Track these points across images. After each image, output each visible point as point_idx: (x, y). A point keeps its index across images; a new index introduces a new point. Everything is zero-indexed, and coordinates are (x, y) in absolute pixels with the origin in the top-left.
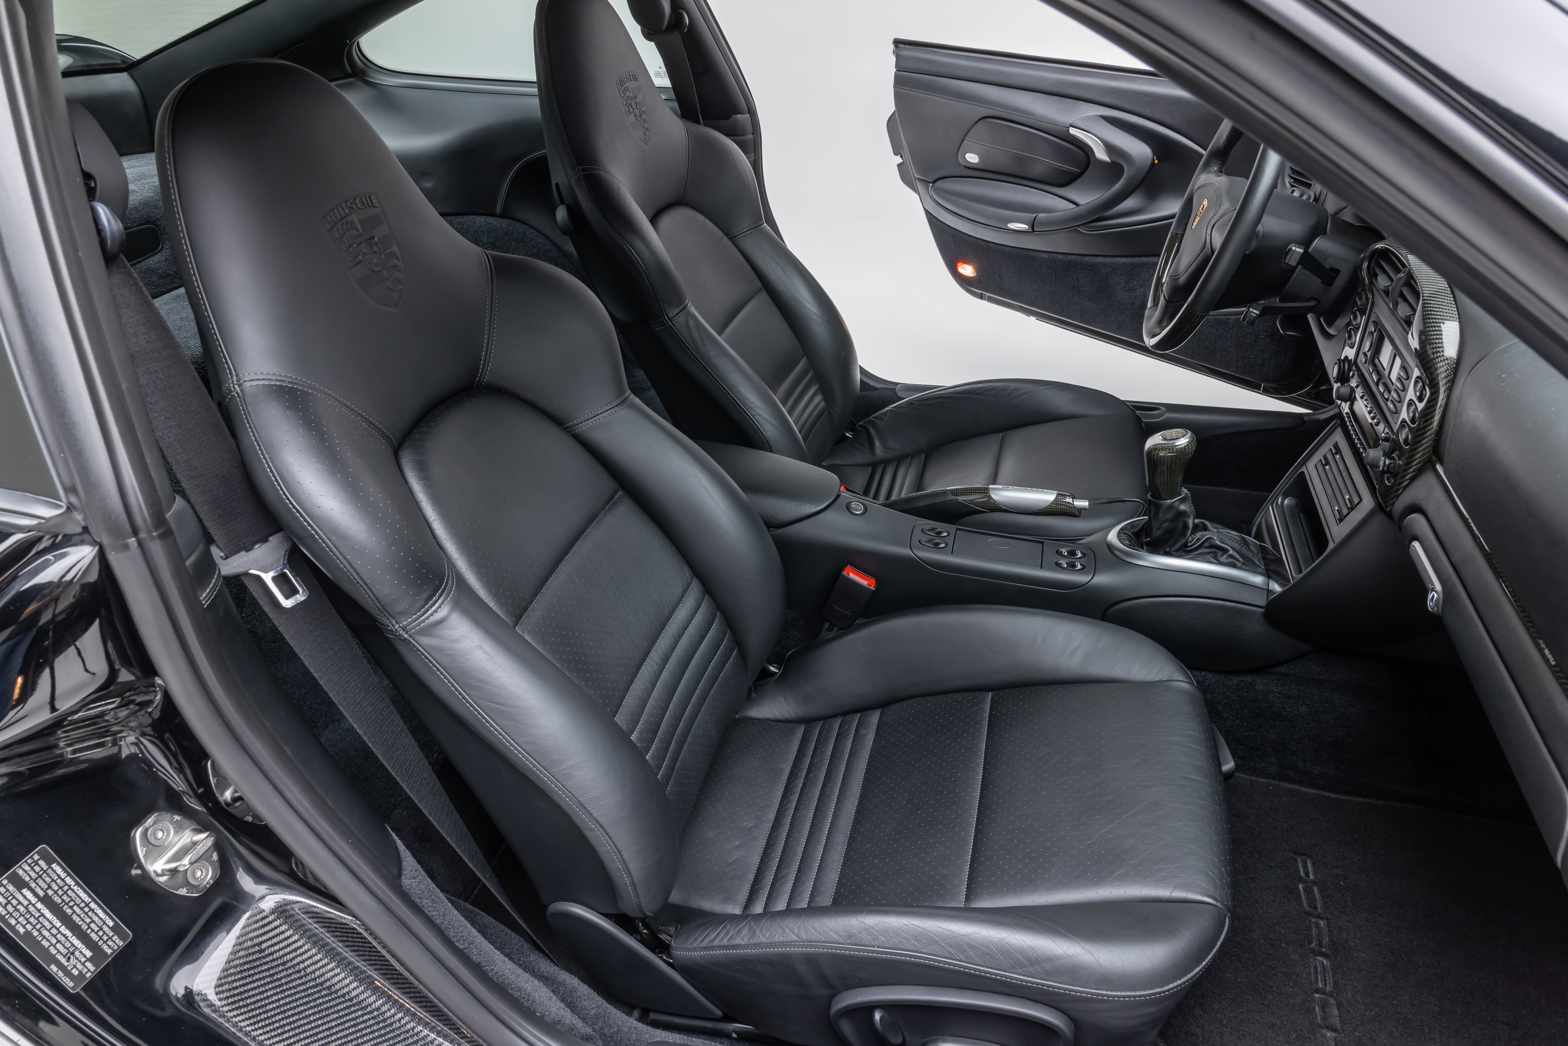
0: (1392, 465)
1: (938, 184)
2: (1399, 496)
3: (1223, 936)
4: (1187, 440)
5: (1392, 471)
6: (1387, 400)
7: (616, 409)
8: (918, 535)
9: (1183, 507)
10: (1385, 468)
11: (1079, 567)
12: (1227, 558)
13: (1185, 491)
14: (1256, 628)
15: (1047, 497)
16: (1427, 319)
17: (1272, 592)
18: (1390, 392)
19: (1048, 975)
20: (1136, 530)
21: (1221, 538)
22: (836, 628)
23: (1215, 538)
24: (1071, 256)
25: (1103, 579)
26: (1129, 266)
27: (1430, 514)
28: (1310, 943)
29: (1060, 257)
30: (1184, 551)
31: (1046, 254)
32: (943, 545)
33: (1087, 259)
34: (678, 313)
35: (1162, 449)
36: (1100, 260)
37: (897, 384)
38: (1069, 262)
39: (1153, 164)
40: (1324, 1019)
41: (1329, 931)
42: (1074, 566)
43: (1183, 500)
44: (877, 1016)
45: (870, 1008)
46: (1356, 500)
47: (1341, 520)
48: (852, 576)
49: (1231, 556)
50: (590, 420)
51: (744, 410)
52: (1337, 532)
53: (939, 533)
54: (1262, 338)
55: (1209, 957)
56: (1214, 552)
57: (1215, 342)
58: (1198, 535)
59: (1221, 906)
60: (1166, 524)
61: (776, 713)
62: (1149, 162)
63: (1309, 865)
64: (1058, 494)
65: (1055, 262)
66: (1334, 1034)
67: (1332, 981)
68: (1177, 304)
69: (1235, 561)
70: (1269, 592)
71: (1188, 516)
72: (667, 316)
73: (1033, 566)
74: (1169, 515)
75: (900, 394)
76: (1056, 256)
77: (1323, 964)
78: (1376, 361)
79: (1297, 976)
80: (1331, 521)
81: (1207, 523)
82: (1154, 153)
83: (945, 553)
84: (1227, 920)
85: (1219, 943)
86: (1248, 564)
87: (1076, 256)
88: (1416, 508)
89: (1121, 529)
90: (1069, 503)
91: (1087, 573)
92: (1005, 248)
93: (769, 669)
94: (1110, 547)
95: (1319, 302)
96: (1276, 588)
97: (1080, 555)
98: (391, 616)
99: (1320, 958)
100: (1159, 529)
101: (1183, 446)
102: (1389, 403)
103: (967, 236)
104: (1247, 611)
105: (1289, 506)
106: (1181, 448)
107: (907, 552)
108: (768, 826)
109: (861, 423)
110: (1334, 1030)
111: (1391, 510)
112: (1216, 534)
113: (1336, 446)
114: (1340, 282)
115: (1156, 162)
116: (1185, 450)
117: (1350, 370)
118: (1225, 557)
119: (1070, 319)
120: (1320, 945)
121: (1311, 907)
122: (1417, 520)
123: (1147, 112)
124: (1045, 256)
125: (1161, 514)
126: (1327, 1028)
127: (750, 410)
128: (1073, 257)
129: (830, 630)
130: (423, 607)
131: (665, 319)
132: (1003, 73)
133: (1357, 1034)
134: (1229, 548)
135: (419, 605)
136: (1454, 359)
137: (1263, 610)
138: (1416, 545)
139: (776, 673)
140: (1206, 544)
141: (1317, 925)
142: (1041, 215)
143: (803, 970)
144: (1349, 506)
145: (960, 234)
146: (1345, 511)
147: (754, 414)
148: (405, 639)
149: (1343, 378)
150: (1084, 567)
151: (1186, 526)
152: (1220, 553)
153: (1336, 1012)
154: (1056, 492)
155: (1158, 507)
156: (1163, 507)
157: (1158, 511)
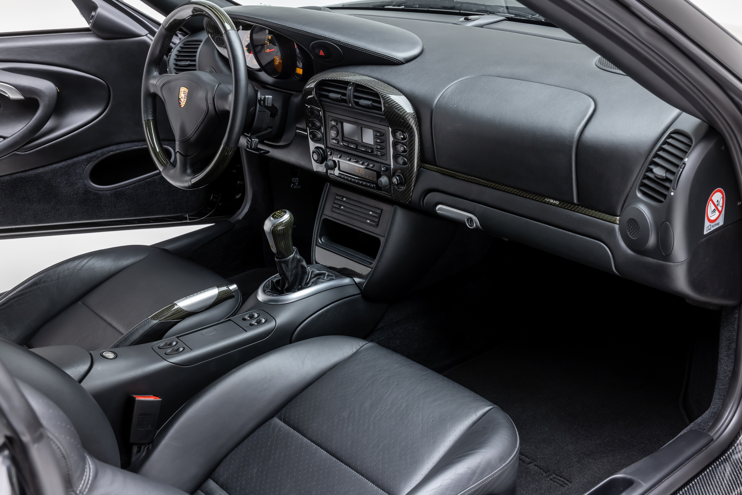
0: (400, 179)
2: (412, 192)
4: (288, 215)
5: (401, 182)
6: (372, 152)
8: (160, 351)
9: (298, 256)
10: (399, 182)
11: (263, 321)
12: (327, 278)
13: (295, 248)
15: (213, 292)
17: (359, 283)
18: (370, 148)
19: (482, 474)
20: (271, 288)
22: (143, 447)
23: (315, 270)
24: (16, 175)
25: (281, 319)
26: (65, 168)
27: (441, 187)
29: (6, 178)
30: (307, 284)
32: (181, 349)
33: (30, 172)
35: (279, 226)
36: (41, 170)
38: (15, 180)
39: (58, 93)
42: (260, 321)
43: (297, 253)
46: (378, 211)
47: (377, 225)
48: (140, 398)
49: (329, 276)
52: (379, 231)
53: (171, 344)
60: (294, 271)
62: (56, 92)
64: (217, 288)
68: (192, 155)
69: (332, 277)
70: (357, 284)
71: (302, 261)
73: (240, 333)
74: (294, 265)
78: (345, 139)
80: (371, 228)
82: (56, 86)
83: (188, 352)
86: (338, 276)
87: (20, 174)
88: (428, 191)
89: (263, 291)
90: (227, 290)
91: (271, 321)
94: (266, 303)
95: (272, 128)
96: (357, 281)
97: (256, 315)
101: (288, 219)
102: (375, 153)
104: (353, 300)
105: (324, 241)
106: (288, 221)
107: (164, 364)
111: (410, 202)
113: (337, 194)
114: (279, 113)
115: (59, 90)
116: (290, 220)
118: (326, 277)
119: (25, 224)
122: (433, 198)
123: (37, 58)
125: (290, 266)
129: (138, 451)
134: (325, 272)
136: (414, 112)
137: (361, 295)
138: (440, 207)
140: (313, 276)
144: (376, 216)
146: (376, 220)
150: (265, 319)
151: (303, 268)
152: (322, 277)
154: (215, 287)
155: (286, 262)
156: (290, 261)
157: (287, 266)
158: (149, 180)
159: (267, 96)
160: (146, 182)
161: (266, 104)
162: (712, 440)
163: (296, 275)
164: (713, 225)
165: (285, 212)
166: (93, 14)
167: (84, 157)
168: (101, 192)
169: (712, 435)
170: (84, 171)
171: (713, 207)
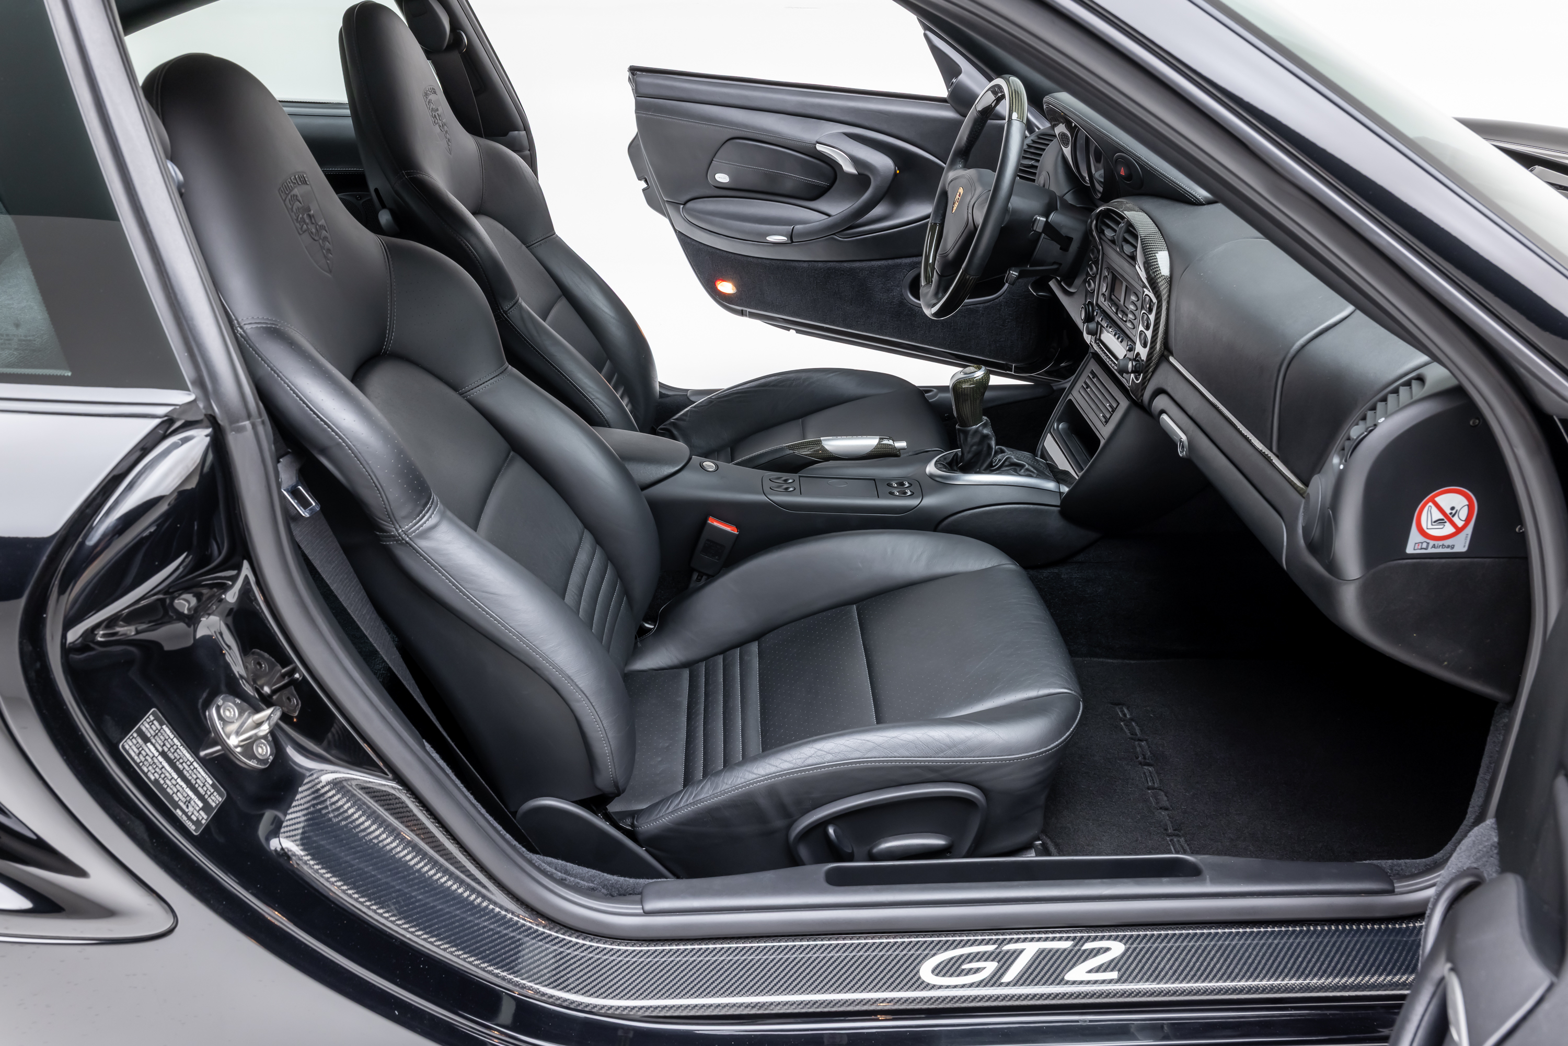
0: (1138, 365)
1: (689, 205)
2: (1146, 386)
3: (1080, 712)
4: (983, 372)
5: (1138, 370)
6: (1126, 321)
7: (501, 376)
8: (767, 484)
9: (985, 431)
11: (909, 494)
12: (1024, 472)
13: (985, 418)
14: (1055, 523)
15: (869, 443)
16: (1146, 249)
17: (1063, 493)
18: (1127, 315)
20: (949, 460)
21: (1018, 457)
22: (704, 577)
23: (1013, 457)
24: (830, 263)
25: (930, 501)
26: (884, 269)
27: (1169, 391)
28: (1137, 758)
29: (820, 264)
30: (990, 469)
31: (806, 263)
32: (791, 489)
33: (845, 264)
34: (511, 308)
35: (965, 382)
36: (857, 264)
37: (687, 390)
38: (829, 269)
39: (895, 173)
40: (1157, 803)
41: (1149, 747)
42: (906, 493)
43: (985, 425)
44: (831, 831)
45: (822, 825)
46: (1115, 405)
47: (1107, 422)
48: (716, 524)
49: (1027, 470)
50: (477, 388)
51: (583, 395)
52: (1104, 432)
53: (786, 481)
54: (1008, 322)
55: (1074, 726)
56: (1015, 468)
57: (969, 331)
58: (999, 456)
59: (1075, 694)
60: (974, 447)
61: (660, 662)
62: (892, 173)
63: (1126, 711)
64: (880, 438)
65: (816, 270)
66: (1167, 812)
67: (1158, 781)
68: (949, 277)
69: (1031, 473)
70: (1061, 493)
71: (991, 439)
72: (502, 309)
73: (871, 497)
74: (976, 439)
75: (692, 398)
76: (816, 264)
77: (1149, 770)
78: (1113, 297)
79: (1133, 780)
80: (1099, 425)
81: (1003, 448)
82: (896, 164)
83: (796, 495)
84: (1081, 703)
85: (1079, 717)
86: (1041, 475)
87: (835, 263)
88: (1160, 391)
89: (936, 461)
90: (891, 445)
91: (917, 497)
92: (765, 261)
93: (646, 627)
94: (932, 476)
95: (1060, 264)
96: (1065, 489)
97: (907, 485)
98: (396, 520)
99: (1146, 767)
100: (969, 452)
101: (980, 377)
102: (1128, 323)
103: (725, 253)
104: (1047, 511)
105: (1063, 429)
106: (979, 379)
107: (762, 498)
108: (683, 743)
109: (661, 427)
110: (1166, 809)
111: (1142, 400)
112: (1011, 455)
113: (1092, 372)
114: (1074, 247)
115: (898, 172)
116: (982, 381)
117: (1093, 311)
118: (1022, 471)
119: (834, 325)
120: (1145, 758)
121: (1132, 734)
122: (1161, 402)
123: (884, 127)
124: (805, 265)
125: (969, 439)
126: (1161, 808)
127: (589, 394)
128: (832, 264)
129: (698, 580)
130: (421, 512)
131: (501, 312)
132: (746, 97)
133: (1183, 807)
134: (1024, 463)
135: (419, 509)
136: (1169, 275)
137: (1059, 508)
138: (1164, 416)
139: (650, 629)
140: (1007, 463)
141: (1140, 746)
142: (798, 227)
143: (764, 802)
144: (1110, 410)
145: (718, 251)
146: (1108, 416)
147: (593, 397)
148: (407, 542)
149: (1089, 318)
150: (913, 494)
151: (990, 447)
152: (1018, 469)
153: (1165, 798)
154: (878, 437)
155: (966, 433)
156: (971, 433)
157: (966, 439)
158: (972, 307)
159: (1038, 218)
160: (967, 309)
161: (1035, 229)
162: (1391, 892)
163: (978, 454)
164: (1434, 545)
165: (980, 369)
166: (954, 80)
167: (908, 260)
168: (916, 308)
169: (1395, 885)
170: (904, 277)
171: (1437, 515)
